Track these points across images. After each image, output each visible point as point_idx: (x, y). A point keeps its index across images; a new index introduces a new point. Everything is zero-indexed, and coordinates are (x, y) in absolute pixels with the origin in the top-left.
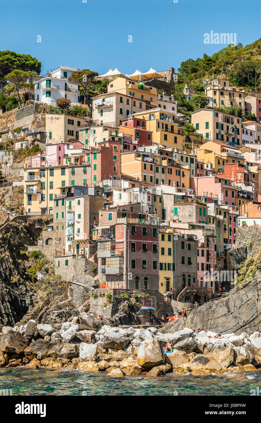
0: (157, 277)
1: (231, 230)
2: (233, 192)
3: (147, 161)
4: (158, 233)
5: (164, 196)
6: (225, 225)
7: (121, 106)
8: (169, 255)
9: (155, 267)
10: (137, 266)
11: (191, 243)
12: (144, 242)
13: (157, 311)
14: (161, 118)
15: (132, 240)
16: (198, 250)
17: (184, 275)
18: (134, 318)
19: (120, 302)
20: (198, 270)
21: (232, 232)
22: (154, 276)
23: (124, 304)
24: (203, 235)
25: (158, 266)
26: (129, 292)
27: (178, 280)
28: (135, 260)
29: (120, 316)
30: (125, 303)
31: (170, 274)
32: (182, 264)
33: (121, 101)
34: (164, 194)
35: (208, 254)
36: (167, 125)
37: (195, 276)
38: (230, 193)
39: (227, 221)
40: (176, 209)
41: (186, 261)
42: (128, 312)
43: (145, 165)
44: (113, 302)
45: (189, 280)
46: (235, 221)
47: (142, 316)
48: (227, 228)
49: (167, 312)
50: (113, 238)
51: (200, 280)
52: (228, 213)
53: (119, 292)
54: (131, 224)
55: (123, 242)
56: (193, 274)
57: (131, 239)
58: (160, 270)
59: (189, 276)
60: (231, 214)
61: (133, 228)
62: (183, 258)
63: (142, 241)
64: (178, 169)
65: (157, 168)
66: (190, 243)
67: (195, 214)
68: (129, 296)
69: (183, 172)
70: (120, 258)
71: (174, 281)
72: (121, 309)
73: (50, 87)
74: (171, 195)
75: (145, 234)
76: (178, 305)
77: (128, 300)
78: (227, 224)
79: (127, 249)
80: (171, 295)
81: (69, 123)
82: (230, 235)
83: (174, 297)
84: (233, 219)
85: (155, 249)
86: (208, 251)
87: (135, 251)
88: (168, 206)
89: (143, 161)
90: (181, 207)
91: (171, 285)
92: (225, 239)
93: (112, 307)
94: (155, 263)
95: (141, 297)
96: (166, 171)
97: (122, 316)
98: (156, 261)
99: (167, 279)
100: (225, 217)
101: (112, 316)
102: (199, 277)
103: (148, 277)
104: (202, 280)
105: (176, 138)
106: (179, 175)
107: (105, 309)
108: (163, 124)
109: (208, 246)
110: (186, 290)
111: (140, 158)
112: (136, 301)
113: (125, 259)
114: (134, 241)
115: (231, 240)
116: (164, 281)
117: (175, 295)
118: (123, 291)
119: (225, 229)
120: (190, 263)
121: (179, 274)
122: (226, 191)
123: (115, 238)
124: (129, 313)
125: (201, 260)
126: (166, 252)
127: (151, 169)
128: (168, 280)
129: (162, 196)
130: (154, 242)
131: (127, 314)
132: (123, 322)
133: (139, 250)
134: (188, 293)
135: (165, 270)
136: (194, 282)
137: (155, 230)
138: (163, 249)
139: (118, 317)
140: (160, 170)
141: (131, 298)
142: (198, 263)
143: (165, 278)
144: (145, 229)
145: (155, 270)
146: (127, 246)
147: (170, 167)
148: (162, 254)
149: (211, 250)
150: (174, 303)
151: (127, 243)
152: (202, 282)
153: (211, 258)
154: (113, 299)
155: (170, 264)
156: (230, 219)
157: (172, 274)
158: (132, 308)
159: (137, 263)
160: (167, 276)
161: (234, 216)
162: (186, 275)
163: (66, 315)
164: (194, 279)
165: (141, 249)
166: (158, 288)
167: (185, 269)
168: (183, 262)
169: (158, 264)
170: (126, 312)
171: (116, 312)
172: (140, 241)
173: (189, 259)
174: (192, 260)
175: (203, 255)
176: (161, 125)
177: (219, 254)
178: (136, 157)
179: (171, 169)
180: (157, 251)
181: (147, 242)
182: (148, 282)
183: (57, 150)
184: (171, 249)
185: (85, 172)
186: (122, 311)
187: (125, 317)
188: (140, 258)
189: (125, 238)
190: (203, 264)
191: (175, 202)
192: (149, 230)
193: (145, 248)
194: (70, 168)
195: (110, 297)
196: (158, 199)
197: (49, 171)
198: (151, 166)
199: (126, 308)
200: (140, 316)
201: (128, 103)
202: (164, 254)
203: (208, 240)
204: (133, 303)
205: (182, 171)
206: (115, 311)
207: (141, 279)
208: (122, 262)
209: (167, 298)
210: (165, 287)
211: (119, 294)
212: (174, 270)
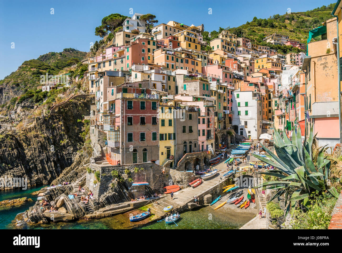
0: (157, 147)
1: (229, 100)
2: (230, 75)
3: (169, 54)
4: (158, 106)
5: (177, 76)
6: (225, 97)
7: (166, 31)
8: (169, 126)
9: (155, 138)
10: (134, 139)
11: (193, 113)
12: (143, 115)
13: (154, 182)
14: (187, 35)
15: (128, 115)
16: (199, 119)
17: (185, 142)
18: (125, 195)
19: (110, 180)
20: (199, 135)
21: (230, 102)
22: (154, 147)
23: (113, 182)
24: (204, 106)
25: (158, 137)
26: (121, 168)
27: (179, 148)
28: (132, 134)
29: (107, 195)
30: (115, 180)
31: (171, 143)
32: (183, 132)
33: (166, 28)
34: (177, 74)
35: (209, 122)
36: (191, 39)
37: (196, 142)
38: (228, 76)
39: (226, 94)
40: (185, 85)
41: (187, 129)
42: (117, 190)
43: (168, 57)
44: (101, 181)
45: (190, 146)
46: (232, 94)
47: (136, 190)
48: (226, 99)
49: (165, 182)
50: (113, 112)
51: (201, 144)
52: (227, 88)
53: (109, 169)
54: (127, 99)
55: (119, 117)
56: (194, 141)
57: (126, 113)
58: (160, 140)
59: (191, 142)
60: (229, 89)
61: (130, 102)
62: (184, 127)
63: (140, 115)
64: (193, 60)
65: (177, 59)
66: (191, 113)
67: (198, 88)
68: (121, 172)
69: (197, 63)
70: (116, 132)
71: (175, 149)
72: (110, 187)
73: (128, 24)
74: (181, 75)
75: (143, 108)
76: (176, 174)
77: (119, 177)
78: (226, 96)
79: (122, 124)
80: (172, 163)
81: (126, 37)
82: (229, 104)
83: (175, 163)
84: (230, 93)
85: (154, 121)
86: (208, 119)
87: (131, 124)
88: (180, 84)
89: (166, 53)
90: (189, 84)
91: (172, 153)
92: (224, 107)
93: (100, 186)
94: (154, 134)
95: (133, 172)
96: (184, 61)
97: (110, 194)
98: (156, 133)
99: (167, 148)
100: (224, 91)
101: (99, 196)
102: (200, 141)
103: (147, 148)
104: (203, 144)
105: (196, 46)
106: (194, 65)
107: (95, 186)
108: (188, 38)
109: (208, 114)
110: (186, 157)
111: (164, 52)
112: (129, 177)
113: (121, 133)
114: (130, 115)
115: (229, 107)
116: (165, 150)
117: (175, 161)
118: (113, 168)
119: (225, 100)
120: (191, 131)
121: (180, 142)
122: (226, 74)
123: (115, 112)
124: (120, 191)
125: (202, 127)
126: (167, 123)
127: (173, 60)
128: (169, 148)
129: (175, 76)
130: (153, 115)
131: (117, 191)
132: (111, 201)
133: (136, 123)
134: (188, 159)
135: (166, 139)
136: (195, 146)
137: (154, 104)
138: (163, 121)
139: (106, 197)
140: (179, 60)
141: (123, 174)
142: (199, 130)
143: (165, 147)
144: (143, 103)
145: (154, 141)
146: (123, 121)
147: (187, 59)
148: (162, 126)
149: (211, 118)
150: (172, 172)
151: (123, 117)
152: (203, 146)
153: (211, 124)
154: (101, 177)
155: (172, 134)
156: (228, 92)
157: (173, 143)
158: (123, 185)
159: (134, 136)
160: (168, 145)
161: (231, 90)
162: (188, 142)
163: (57, 192)
164: (195, 144)
165: (139, 122)
166: (158, 157)
167: (186, 137)
168: (184, 131)
169: (158, 135)
170: (115, 190)
171: (104, 191)
172: (138, 115)
173: (191, 127)
174: (193, 129)
175: (204, 123)
176: (187, 38)
177: (220, 119)
178: (162, 51)
179: (188, 60)
180: (156, 123)
181: (145, 116)
182: (147, 153)
183: (112, 51)
184: (171, 120)
185: (122, 62)
186: (112, 189)
187: (113, 196)
188: (138, 131)
189: (120, 113)
190: (204, 131)
191: (184, 80)
192: (148, 104)
193: (143, 121)
194: (114, 60)
195: (98, 176)
196: (172, 79)
197: (103, 64)
198: (173, 57)
199: (116, 186)
200: (132, 191)
201: (171, 30)
202: (164, 126)
203: (209, 110)
204: (125, 179)
205: (196, 61)
206: (103, 189)
207: (139, 151)
208: (118, 136)
209: (164, 169)
210: (165, 156)
211: (109, 171)
212: (174, 139)
